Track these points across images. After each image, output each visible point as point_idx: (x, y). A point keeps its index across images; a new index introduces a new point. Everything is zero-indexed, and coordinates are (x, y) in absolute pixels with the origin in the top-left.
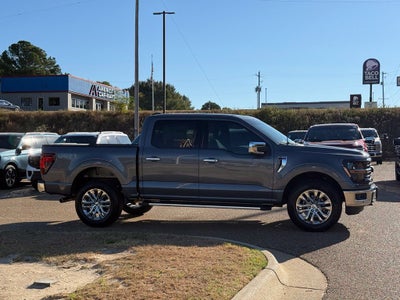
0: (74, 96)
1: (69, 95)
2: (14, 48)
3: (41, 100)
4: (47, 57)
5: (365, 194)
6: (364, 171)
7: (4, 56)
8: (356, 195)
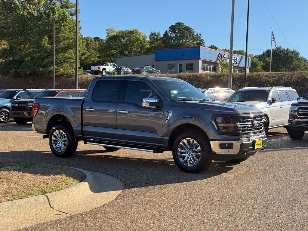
0: (204, 62)
1: (200, 62)
2: (172, 28)
3: (181, 66)
4: (195, 34)
5: (232, 144)
6: (233, 125)
7: (166, 34)
8: (220, 145)
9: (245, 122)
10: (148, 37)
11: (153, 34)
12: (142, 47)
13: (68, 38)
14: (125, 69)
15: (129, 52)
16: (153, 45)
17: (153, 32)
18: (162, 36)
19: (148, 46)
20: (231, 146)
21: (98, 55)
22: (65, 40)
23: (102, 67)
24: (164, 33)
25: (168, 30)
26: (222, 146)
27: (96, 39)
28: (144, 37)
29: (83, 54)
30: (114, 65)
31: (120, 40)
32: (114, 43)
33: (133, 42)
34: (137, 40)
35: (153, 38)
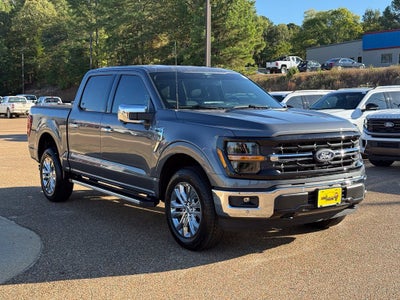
2: (397, 2)
5: (257, 198)
6: (261, 158)
7: (387, 11)
8: (230, 198)
9: (294, 152)
10: (362, 18)
11: (369, 13)
12: (351, 33)
13: (237, 26)
14: (312, 63)
15: (333, 41)
16: (368, 28)
17: (369, 9)
18: (381, 15)
19: (360, 30)
20: (253, 203)
21: (291, 47)
22: (233, 28)
23: (280, 63)
24: (384, 10)
25: (390, 4)
26: (233, 202)
27: (291, 26)
28: (355, 19)
29: (258, 47)
30: (297, 60)
31: (321, 26)
32: (312, 30)
33: (339, 26)
34: (344, 23)
35: (369, 18)
